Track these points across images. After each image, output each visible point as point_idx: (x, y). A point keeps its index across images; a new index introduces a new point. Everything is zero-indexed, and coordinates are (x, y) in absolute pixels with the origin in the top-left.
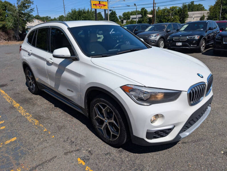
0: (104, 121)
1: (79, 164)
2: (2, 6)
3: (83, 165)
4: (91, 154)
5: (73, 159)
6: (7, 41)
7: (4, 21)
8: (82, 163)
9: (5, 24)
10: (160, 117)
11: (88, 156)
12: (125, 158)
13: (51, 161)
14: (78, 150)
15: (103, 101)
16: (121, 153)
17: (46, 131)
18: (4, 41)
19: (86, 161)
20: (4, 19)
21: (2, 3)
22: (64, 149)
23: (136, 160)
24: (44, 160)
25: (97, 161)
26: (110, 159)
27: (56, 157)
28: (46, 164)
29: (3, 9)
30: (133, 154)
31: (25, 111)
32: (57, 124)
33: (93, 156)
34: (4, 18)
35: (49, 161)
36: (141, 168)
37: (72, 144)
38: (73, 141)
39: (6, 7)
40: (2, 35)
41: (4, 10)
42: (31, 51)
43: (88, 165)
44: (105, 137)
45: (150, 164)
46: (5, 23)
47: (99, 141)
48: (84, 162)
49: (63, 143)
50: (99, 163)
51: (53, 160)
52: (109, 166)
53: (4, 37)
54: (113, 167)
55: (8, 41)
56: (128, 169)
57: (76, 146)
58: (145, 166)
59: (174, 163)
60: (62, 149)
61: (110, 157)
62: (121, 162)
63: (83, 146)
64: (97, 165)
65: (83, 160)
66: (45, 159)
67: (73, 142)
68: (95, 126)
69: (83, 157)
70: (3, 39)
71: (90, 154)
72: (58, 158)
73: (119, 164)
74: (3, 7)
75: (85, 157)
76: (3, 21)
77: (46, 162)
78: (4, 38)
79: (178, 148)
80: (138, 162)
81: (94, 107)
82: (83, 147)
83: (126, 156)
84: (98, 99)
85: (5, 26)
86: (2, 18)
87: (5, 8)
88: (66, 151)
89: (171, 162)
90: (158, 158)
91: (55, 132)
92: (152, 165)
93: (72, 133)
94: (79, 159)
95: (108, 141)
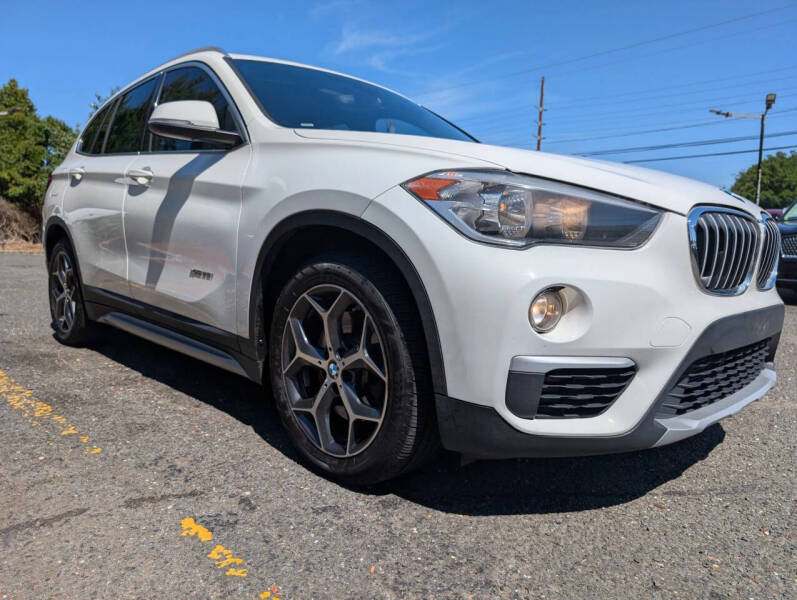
0: (323, 370)
1: (182, 538)
2: (37, 131)
3: (200, 541)
4: (248, 508)
5: (160, 521)
6: (31, 243)
7: (33, 177)
8: (197, 533)
9: (34, 186)
10: (570, 310)
11: (230, 514)
12: (406, 525)
13: (55, 524)
14: (193, 494)
15: (327, 272)
16: (390, 510)
17: (70, 435)
18: (22, 240)
19: (217, 528)
20: (36, 172)
21: (39, 122)
22: (129, 488)
23: (455, 533)
24: (23, 519)
25: (273, 533)
26: (334, 527)
27: (85, 510)
28: (28, 533)
29: (39, 139)
30: (443, 514)
31: (13, 381)
32: (128, 417)
33: (256, 514)
34: (35, 169)
35: (46, 523)
36: (480, 560)
37: (173, 475)
38: (178, 468)
39: (47, 134)
40: (16, 221)
41: (39, 144)
42: (83, 168)
43: (225, 542)
44: (323, 449)
45: (523, 551)
46: (35, 183)
47: (293, 470)
48: (211, 530)
49: (134, 471)
50: (281, 536)
51: (63, 520)
52: (325, 548)
53: (21, 227)
54: (346, 554)
55: (34, 242)
56: (417, 561)
57: (186, 481)
58: (499, 557)
59: (637, 551)
60: (121, 489)
61: (334, 521)
62: (387, 539)
63: (221, 482)
64: (267, 542)
65: (206, 524)
66: (29, 516)
67: (180, 471)
68: (284, 406)
69: (209, 516)
70: (19, 234)
71: (244, 509)
72: (91, 516)
73: (372, 542)
74: (39, 136)
75: (218, 515)
76: (30, 176)
77: (30, 524)
78: (22, 232)
79: (651, 506)
80: (463, 540)
81: (289, 319)
82: (218, 487)
83: (410, 520)
84: (304, 271)
85: (34, 192)
86: (28, 168)
87: (44, 139)
88: (136, 495)
89: (622, 549)
90: (558, 534)
91: (112, 441)
92: (531, 554)
93: (181, 446)
94: (188, 523)
95: (336, 462)
